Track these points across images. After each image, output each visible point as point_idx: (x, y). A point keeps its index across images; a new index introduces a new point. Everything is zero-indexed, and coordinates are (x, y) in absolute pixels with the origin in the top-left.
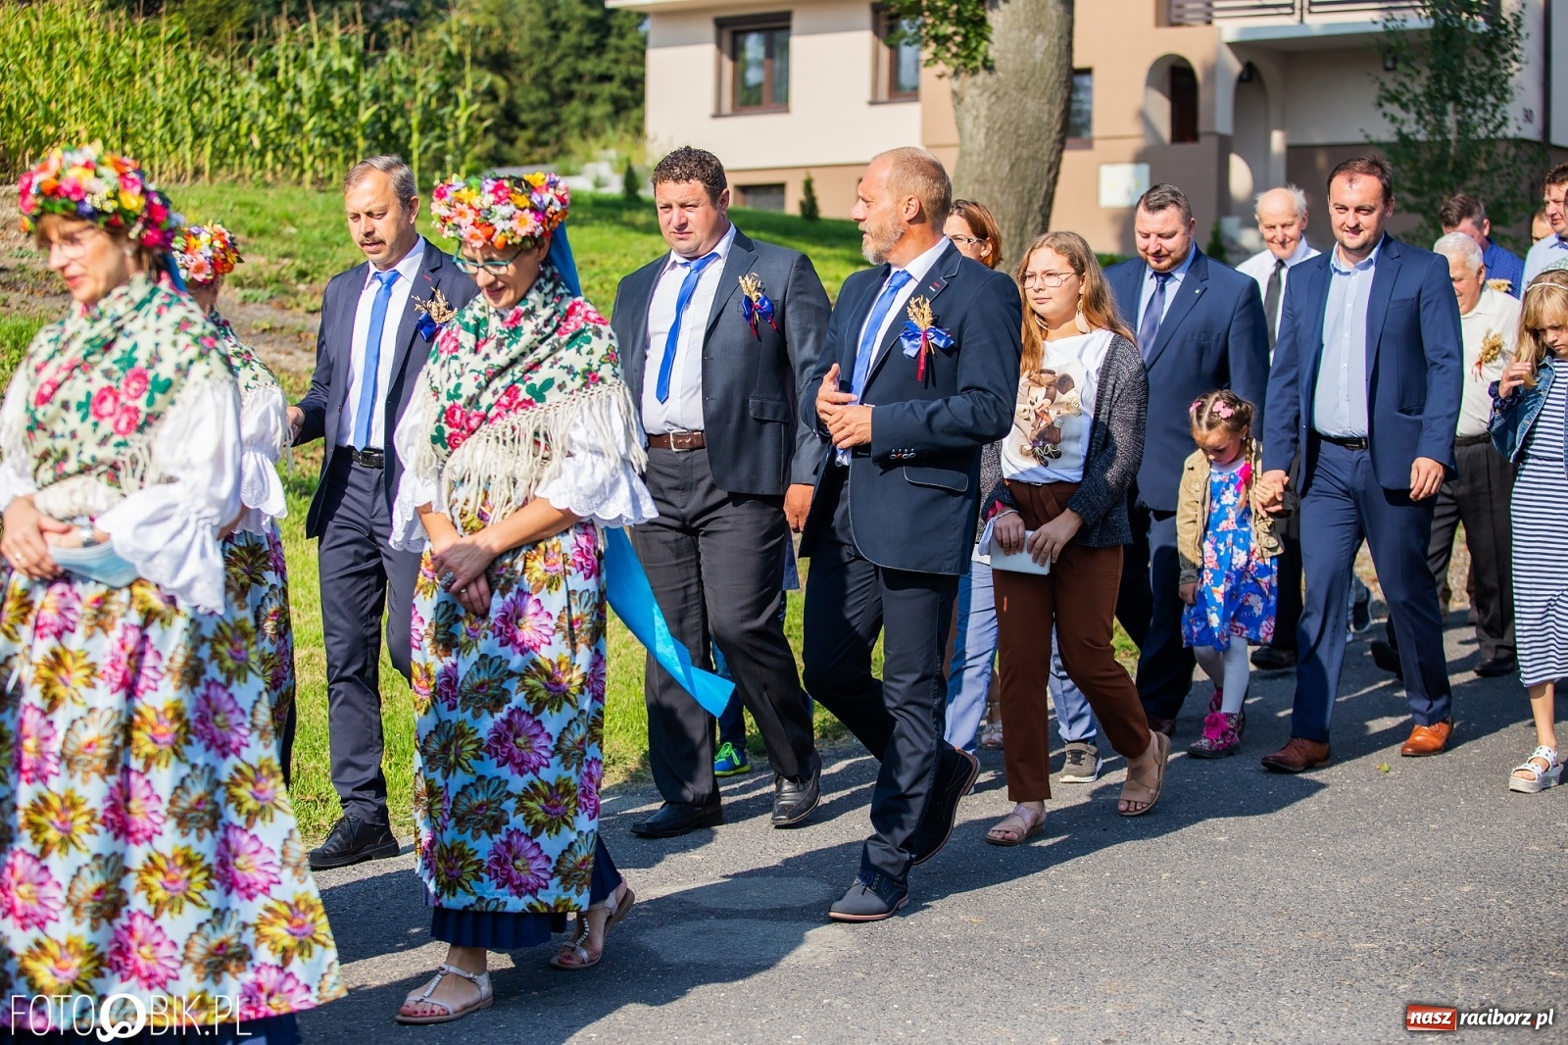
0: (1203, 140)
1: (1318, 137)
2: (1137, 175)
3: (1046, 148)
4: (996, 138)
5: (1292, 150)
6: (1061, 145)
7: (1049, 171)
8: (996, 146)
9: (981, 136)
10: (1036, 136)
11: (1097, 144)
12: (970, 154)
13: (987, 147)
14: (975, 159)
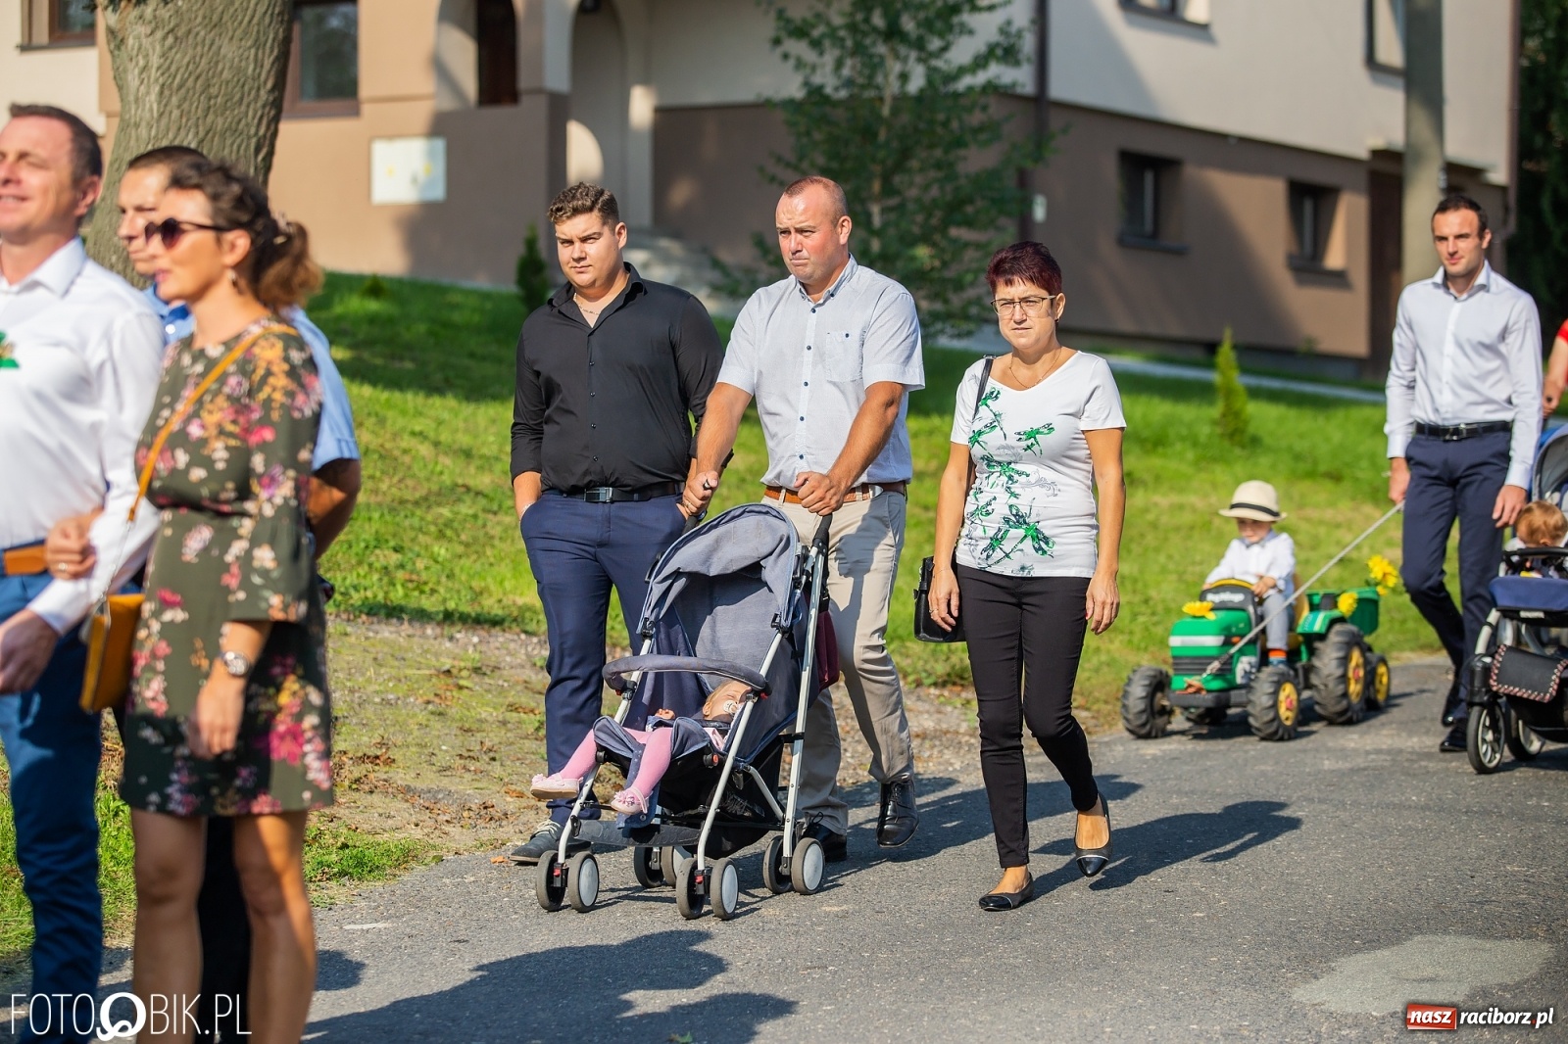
0: (526, 101)
1: (705, 96)
2: (431, 155)
3: (252, 115)
4: (175, 100)
5: (664, 114)
6: (276, 112)
7: (257, 150)
8: (176, 113)
9: (153, 97)
10: (237, 98)
11: (367, 109)
12: (137, 126)
13: (161, 115)
14: (143, 131)
